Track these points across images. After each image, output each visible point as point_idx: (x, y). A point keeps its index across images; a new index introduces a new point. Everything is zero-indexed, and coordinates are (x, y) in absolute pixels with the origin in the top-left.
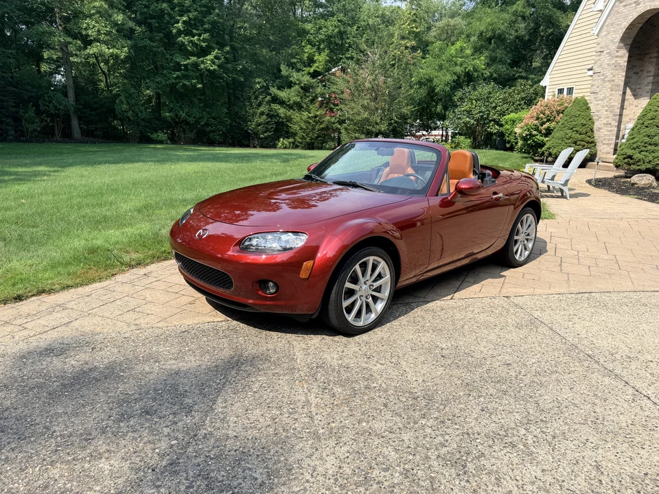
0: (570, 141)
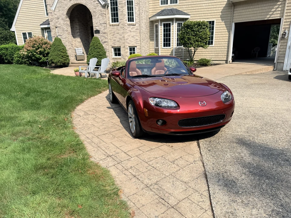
0: (60, 56)
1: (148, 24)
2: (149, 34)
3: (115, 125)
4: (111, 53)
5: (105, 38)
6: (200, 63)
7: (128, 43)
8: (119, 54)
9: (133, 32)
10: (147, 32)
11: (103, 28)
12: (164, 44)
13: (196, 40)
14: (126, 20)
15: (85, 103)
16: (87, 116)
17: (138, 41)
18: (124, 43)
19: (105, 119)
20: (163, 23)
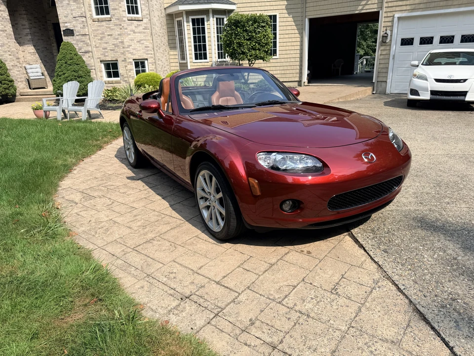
1: (164, 20)
2: (166, 37)
3: (163, 216)
4: (99, 73)
5: (86, 44)
6: (260, 87)
7: (132, 53)
8: (116, 75)
9: (139, 33)
10: (163, 33)
11: (79, 26)
12: (196, 55)
13: (252, 47)
14: (123, 11)
15: (75, 172)
16: (92, 201)
17: (149, 49)
18: (123, 53)
19: (135, 205)
20: (191, 18)
